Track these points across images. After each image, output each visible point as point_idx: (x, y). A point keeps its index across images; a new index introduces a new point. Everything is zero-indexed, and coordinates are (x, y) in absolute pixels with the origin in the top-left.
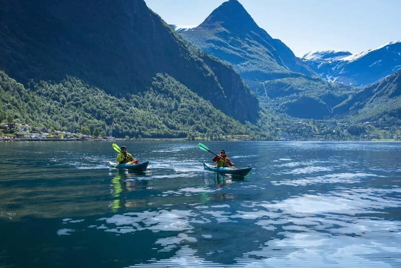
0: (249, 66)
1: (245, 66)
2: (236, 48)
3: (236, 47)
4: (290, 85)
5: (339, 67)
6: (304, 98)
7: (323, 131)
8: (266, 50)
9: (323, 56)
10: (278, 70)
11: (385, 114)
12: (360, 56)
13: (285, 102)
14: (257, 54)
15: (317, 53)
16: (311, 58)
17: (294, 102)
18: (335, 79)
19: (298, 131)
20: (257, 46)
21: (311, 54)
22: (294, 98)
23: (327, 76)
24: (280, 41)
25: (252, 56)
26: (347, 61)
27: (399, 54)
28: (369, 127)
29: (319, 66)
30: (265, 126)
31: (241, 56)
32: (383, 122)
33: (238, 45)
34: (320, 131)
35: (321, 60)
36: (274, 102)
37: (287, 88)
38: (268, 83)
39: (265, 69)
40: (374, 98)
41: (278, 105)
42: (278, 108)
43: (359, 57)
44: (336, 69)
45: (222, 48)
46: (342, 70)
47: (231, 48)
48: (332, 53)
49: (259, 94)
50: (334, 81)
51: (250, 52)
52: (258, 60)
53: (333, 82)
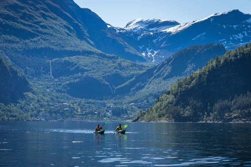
0: (40, 43)
1: (35, 41)
2: (27, 23)
3: (27, 21)
4: (76, 64)
5: (161, 39)
6: (87, 78)
7: (84, 112)
8: (65, 23)
9: (147, 25)
10: (71, 46)
11: (150, 96)
12: (184, 27)
13: (68, 82)
14: (52, 28)
15: (141, 22)
16: (134, 27)
17: (76, 82)
18: (156, 52)
19: (61, 111)
20: (54, 19)
21: (135, 22)
22: (79, 77)
23: (147, 49)
24: (89, 10)
25: (44, 31)
26: (170, 33)
27: (225, 27)
28: (132, 108)
29: (139, 38)
30: (28, 107)
31: (32, 31)
32: (146, 103)
33: (30, 19)
34: (82, 111)
35: (145, 30)
36: (57, 81)
37: (73, 66)
38: (55, 61)
39: (57, 45)
40: (152, 80)
41: (60, 85)
42: (60, 88)
43: (182, 29)
44: (157, 41)
45: (10, 23)
46: (164, 42)
47: (22, 23)
48: (158, 22)
49: (43, 73)
50: (155, 54)
51: (42, 27)
52: (52, 35)
53: (153, 56)
